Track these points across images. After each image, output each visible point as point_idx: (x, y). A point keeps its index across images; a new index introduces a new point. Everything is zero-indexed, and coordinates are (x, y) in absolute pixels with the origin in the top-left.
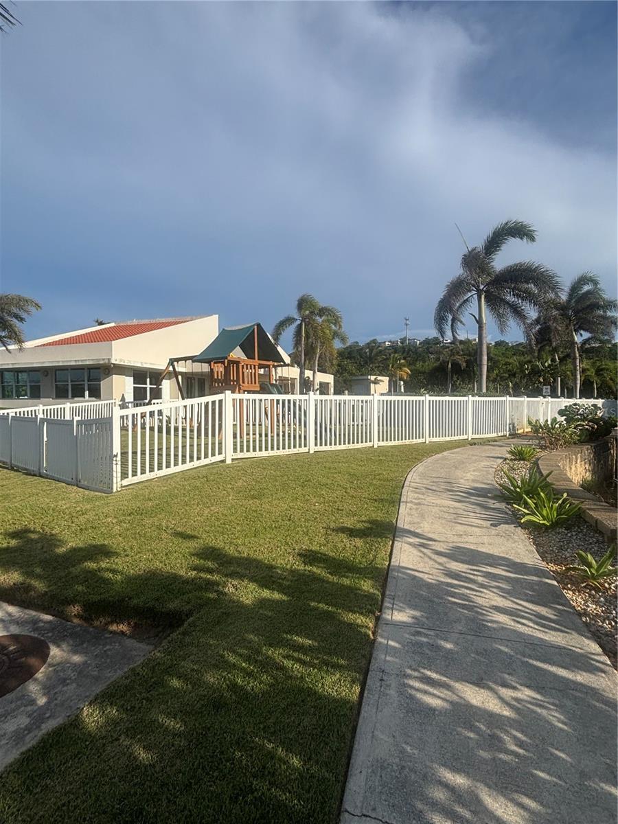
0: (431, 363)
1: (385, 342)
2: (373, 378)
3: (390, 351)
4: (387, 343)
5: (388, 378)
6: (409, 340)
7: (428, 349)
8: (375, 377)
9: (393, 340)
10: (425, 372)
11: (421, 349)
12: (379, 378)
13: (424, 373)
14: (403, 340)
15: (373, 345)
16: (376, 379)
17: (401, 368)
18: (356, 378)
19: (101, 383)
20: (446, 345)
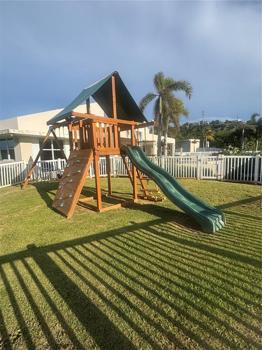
4: (194, 124)
5: (199, 140)
6: (204, 122)
9: (196, 122)
11: (210, 126)
12: (195, 140)
18: (182, 141)
19: (15, 148)
20: (223, 123)
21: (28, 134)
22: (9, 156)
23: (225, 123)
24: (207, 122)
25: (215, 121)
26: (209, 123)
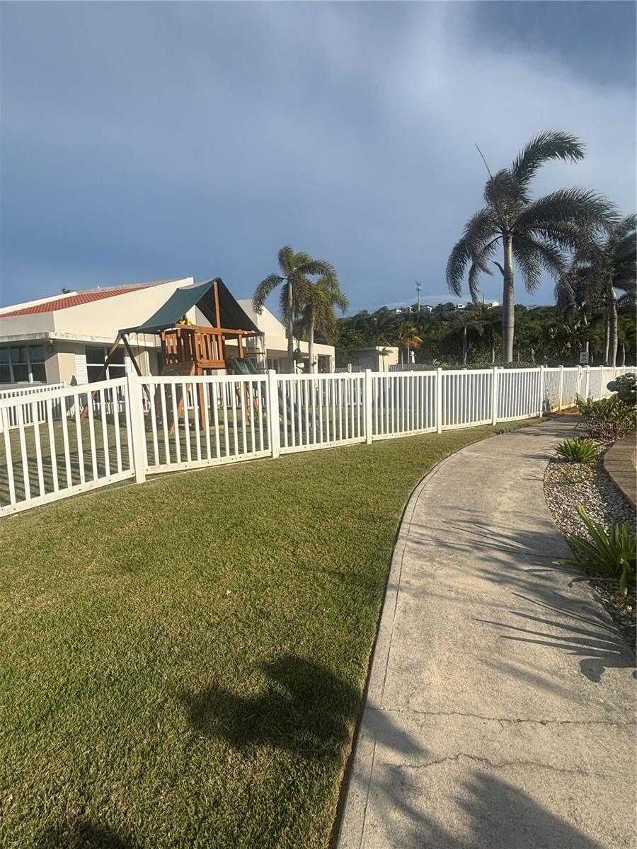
0: (445, 329)
1: (395, 310)
2: (380, 348)
3: (401, 320)
4: (398, 311)
5: (397, 349)
6: (421, 306)
7: (441, 315)
8: (383, 347)
9: (404, 307)
10: (438, 340)
11: (433, 316)
12: (387, 348)
13: (436, 341)
14: (415, 307)
15: (383, 313)
16: (384, 349)
17: (411, 337)
18: (361, 349)
19: (46, 362)
20: (461, 311)
21: (75, 339)
22: (31, 375)
23: (465, 309)
24: (427, 306)
25: (445, 305)
26: (431, 309)
